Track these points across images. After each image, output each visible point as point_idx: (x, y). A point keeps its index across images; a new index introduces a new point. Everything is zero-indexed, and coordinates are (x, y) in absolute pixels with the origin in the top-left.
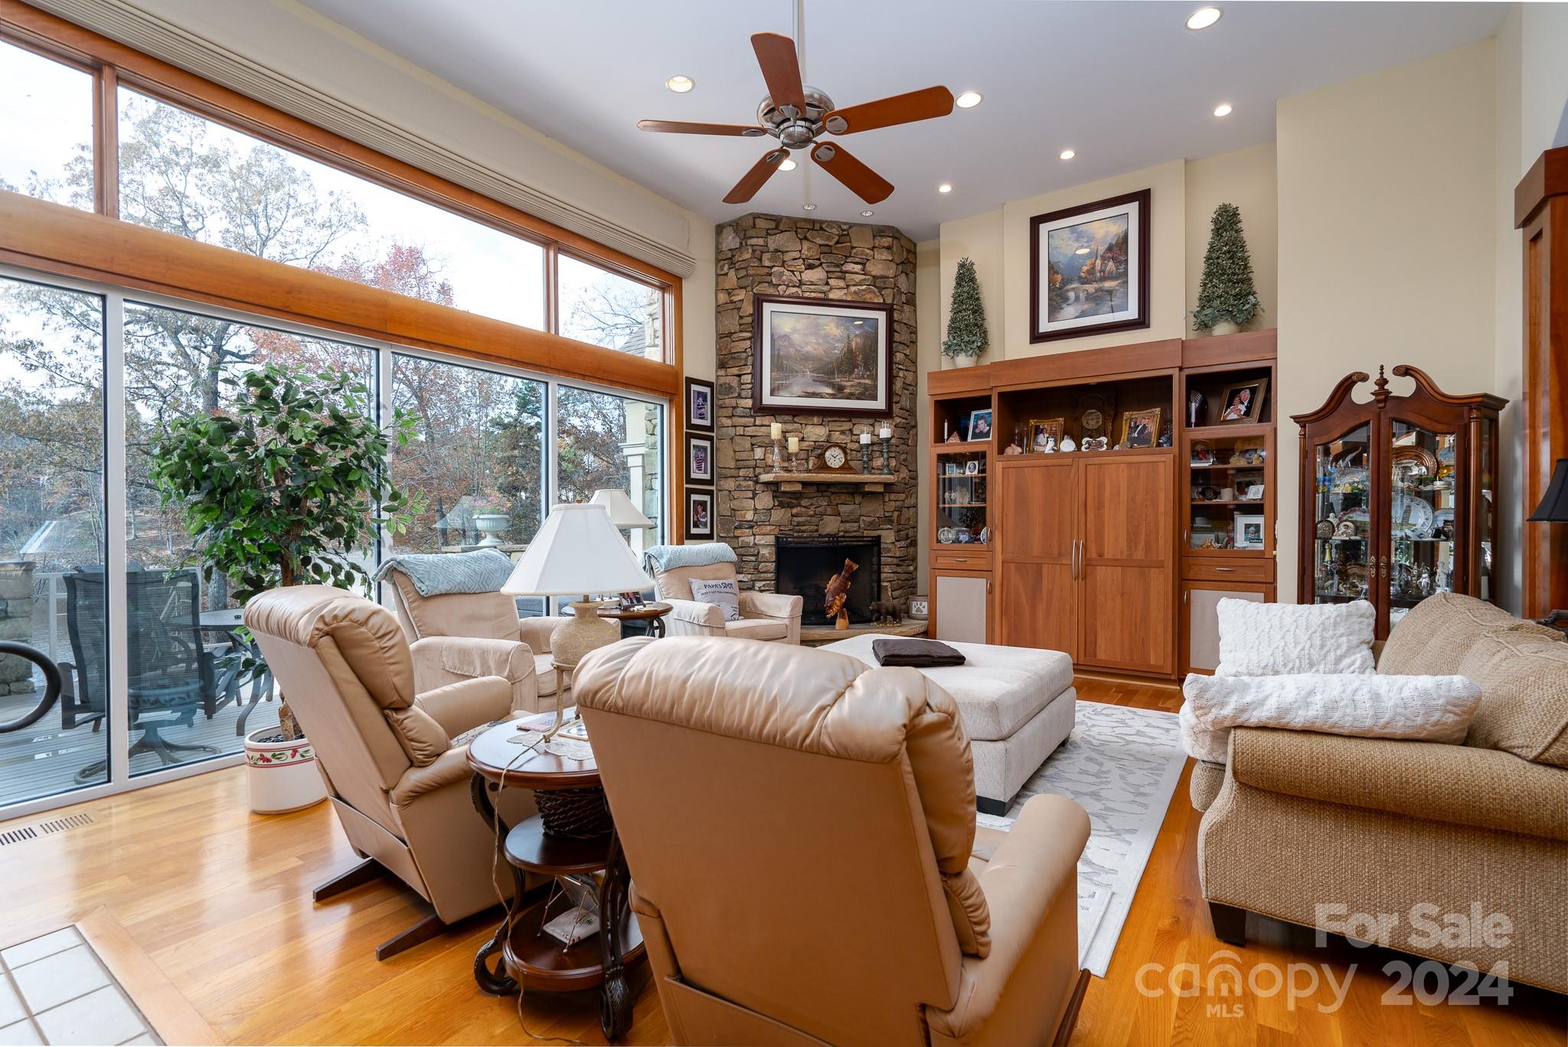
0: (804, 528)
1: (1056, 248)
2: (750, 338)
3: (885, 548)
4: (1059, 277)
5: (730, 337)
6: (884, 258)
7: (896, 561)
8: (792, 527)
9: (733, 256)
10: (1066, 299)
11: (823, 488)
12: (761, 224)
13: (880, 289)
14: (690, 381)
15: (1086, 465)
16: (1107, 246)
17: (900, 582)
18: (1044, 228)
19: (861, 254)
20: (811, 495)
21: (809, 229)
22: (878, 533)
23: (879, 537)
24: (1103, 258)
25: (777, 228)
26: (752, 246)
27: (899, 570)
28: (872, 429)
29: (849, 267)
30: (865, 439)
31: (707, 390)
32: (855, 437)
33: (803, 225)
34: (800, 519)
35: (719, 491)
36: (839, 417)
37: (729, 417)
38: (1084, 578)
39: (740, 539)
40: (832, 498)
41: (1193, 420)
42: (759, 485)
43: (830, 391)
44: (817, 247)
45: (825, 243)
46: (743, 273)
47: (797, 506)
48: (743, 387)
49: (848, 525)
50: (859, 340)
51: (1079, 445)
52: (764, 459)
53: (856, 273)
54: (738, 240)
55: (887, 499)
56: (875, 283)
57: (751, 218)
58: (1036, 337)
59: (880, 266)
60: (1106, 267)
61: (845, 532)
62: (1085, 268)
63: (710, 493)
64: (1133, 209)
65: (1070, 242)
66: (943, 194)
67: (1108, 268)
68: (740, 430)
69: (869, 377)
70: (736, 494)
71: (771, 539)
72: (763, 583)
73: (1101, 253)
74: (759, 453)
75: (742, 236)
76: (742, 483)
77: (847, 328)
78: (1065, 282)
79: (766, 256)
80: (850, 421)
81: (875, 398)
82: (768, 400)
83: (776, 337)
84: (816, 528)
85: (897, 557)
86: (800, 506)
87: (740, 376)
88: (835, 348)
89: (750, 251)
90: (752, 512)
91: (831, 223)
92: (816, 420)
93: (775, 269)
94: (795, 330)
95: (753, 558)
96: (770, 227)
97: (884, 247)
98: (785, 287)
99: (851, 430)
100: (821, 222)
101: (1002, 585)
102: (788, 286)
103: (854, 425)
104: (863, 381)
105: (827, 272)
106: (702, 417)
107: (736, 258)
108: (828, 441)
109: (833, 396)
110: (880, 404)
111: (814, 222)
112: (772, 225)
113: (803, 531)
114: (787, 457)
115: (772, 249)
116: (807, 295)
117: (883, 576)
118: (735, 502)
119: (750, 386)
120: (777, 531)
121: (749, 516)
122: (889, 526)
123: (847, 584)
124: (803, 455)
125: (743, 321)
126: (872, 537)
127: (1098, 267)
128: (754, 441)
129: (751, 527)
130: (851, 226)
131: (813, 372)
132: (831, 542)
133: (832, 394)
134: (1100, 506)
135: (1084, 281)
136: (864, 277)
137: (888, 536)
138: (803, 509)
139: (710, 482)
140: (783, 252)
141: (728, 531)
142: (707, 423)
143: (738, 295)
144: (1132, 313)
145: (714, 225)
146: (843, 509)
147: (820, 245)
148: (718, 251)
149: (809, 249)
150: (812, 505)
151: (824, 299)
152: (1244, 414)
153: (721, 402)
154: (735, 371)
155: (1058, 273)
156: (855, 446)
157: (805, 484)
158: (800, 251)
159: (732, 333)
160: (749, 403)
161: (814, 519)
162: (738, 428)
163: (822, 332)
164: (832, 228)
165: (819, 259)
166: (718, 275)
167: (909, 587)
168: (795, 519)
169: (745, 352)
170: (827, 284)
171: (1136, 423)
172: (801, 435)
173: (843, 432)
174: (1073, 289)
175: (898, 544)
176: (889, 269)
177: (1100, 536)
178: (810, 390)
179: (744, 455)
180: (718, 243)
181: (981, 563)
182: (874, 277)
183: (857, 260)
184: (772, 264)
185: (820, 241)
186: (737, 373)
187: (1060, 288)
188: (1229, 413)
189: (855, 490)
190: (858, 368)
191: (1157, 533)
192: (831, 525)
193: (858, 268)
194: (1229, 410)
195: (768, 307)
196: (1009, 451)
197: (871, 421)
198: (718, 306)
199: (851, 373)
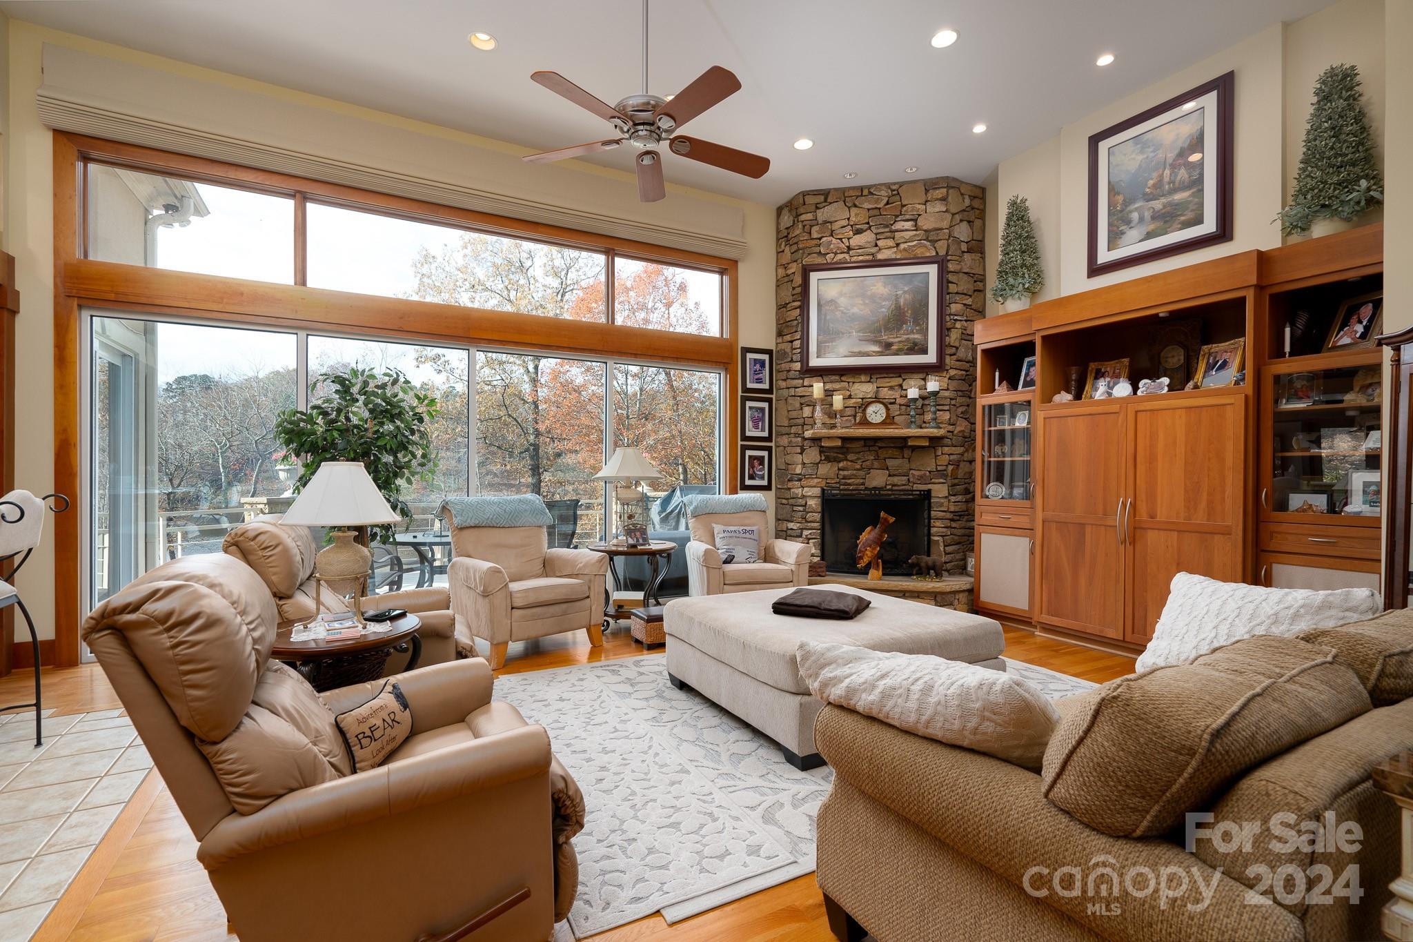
0: (849, 481)
1: (1117, 165)
2: (799, 307)
3: (937, 502)
4: (1120, 198)
5: (785, 307)
6: (937, 210)
7: (949, 515)
8: (838, 480)
9: (788, 234)
10: (1128, 222)
11: (869, 443)
12: (811, 200)
13: (933, 242)
14: (746, 350)
15: (1136, 412)
16: (1177, 152)
17: (956, 538)
18: (1103, 146)
19: (912, 211)
20: (858, 450)
21: (857, 197)
22: (930, 486)
23: (929, 491)
24: (1173, 167)
25: (825, 201)
26: (802, 221)
27: (954, 525)
28: (923, 382)
29: (899, 225)
30: (913, 393)
31: (766, 357)
32: (904, 392)
33: (851, 193)
34: (846, 473)
35: (777, 447)
36: (887, 373)
37: (785, 380)
38: (1133, 543)
39: (792, 490)
40: (880, 451)
41: (1287, 349)
42: (807, 441)
43: (876, 348)
44: (865, 212)
45: (873, 206)
46: (795, 248)
47: (843, 461)
48: (794, 351)
49: (896, 480)
50: (907, 296)
51: (1135, 389)
52: (812, 417)
53: (907, 230)
54: (792, 218)
55: (939, 453)
56: (928, 238)
57: (801, 197)
58: (1095, 270)
59: (932, 219)
60: (1176, 176)
61: (893, 485)
62: (1151, 182)
63: (769, 449)
64: (1210, 101)
65: (1133, 156)
66: (977, 134)
67: (1179, 178)
68: (792, 392)
69: (918, 332)
70: (789, 449)
71: (817, 491)
72: (810, 531)
73: (1170, 161)
74: (807, 411)
75: (794, 213)
76: (793, 439)
77: (895, 286)
78: (1127, 203)
79: (815, 229)
80: (900, 376)
81: (924, 351)
82: (815, 362)
83: (822, 302)
84: (862, 481)
85: (951, 512)
86: (847, 460)
87: (792, 342)
88: (882, 307)
89: (800, 226)
90: (800, 466)
91: (878, 186)
92: (863, 378)
93: (824, 239)
94: (841, 294)
95: (801, 508)
96: (818, 201)
97: (937, 199)
98: (832, 255)
99: (901, 386)
100: (869, 187)
101: (1043, 546)
102: (836, 254)
103: (904, 380)
104: (912, 336)
105: (876, 234)
106: (759, 381)
107: (790, 236)
108: (876, 398)
109: (881, 354)
110: (931, 358)
111: (862, 189)
112: (822, 198)
113: (849, 484)
114: (832, 414)
115: (820, 222)
116: (854, 259)
117: (933, 530)
118: (788, 457)
119: (799, 351)
120: (823, 484)
121: (798, 470)
122: (942, 480)
123: (883, 537)
124: (849, 412)
125: (795, 292)
126: (920, 491)
127: (1166, 179)
128: (803, 400)
129: (800, 480)
130: (901, 184)
131: (859, 332)
132: (873, 495)
133: (878, 352)
134: (1152, 459)
135: (1149, 198)
136: (914, 232)
137: (940, 490)
138: (849, 463)
139: (769, 439)
140: (831, 222)
141: (783, 483)
142: (766, 386)
143: (791, 268)
144: (1209, 226)
145: (775, 208)
146: (890, 463)
147: (868, 210)
148: (778, 231)
149: (856, 215)
150: (858, 459)
151: (872, 261)
152: (1360, 337)
153: (779, 367)
154: (788, 338)
155: (1118, 194)
156: (903, 401)
157: (845, 439)
158: (848, 219)
159: (787, 304)
160: (797, 366)
161: (862, 473)
162: (790, 390)
163: (869, 293)
164: (880, 191)
165: (868, 223)
166: (778, 253)
167: (967, 543)
168: (841, 472)
169: (796, 320)
170: (876, 245)
171: (1215, 358)
172: (848, 393)
173: (891, 388)
174: (1136, 209)
175: (953, 499)
176: (942, 220)
177: (1151, 496)
178: (856, 350)
179: (794, 414)
180: (778, 224)
181: (1024, 521)
182: (925, 231)
183: (908, 217)
184: (820, 236)
185: (867, 206)
186: (790, 339)
187: (1121, 211)
188: (1342, 337)
189: (901, 444)
190: (906, 324)
191: (1223, 492)
192: (878, 479)
193: (908, 225)
194: (1342, 333)
195: (814, 277)
196: (1057, 398)
197: (922, 376)
198: (777, 281)
199: (899, 330)
